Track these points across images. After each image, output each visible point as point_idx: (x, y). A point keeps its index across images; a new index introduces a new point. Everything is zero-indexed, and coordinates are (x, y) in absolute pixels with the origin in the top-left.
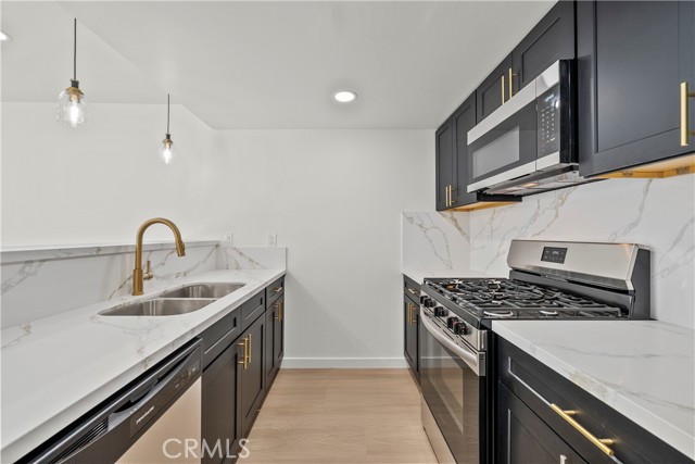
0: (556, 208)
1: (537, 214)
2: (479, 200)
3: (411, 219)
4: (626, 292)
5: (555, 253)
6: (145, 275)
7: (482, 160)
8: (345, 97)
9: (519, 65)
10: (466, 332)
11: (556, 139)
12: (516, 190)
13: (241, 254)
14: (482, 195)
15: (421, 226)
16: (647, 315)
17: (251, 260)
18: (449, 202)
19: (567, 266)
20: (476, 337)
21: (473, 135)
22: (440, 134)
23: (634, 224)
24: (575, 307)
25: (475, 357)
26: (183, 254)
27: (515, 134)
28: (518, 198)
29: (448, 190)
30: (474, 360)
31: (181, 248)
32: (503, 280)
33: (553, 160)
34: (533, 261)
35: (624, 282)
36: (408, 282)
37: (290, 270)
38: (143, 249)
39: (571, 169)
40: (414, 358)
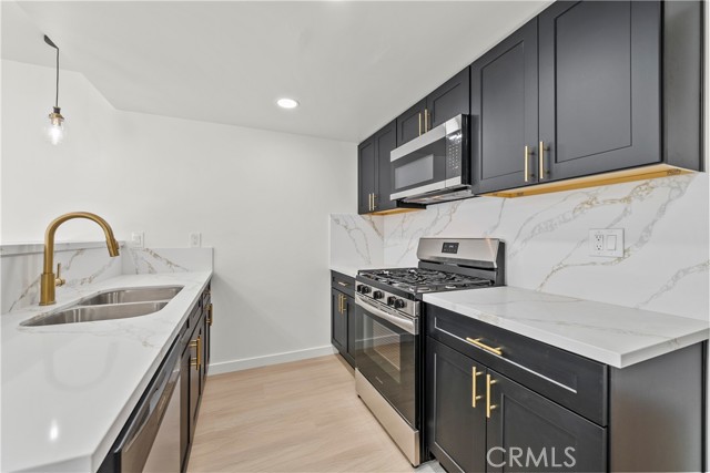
0: (450, 215)
1: (437, 218)
2: (398, 206)
3: (337, 221)
4: (492, 269)
5: (450, 247)
6: (57, 280)
7: (402, 175)
8: (287, 103)
9: (431, 107)
10: (403, 305)
11: (458, 166)
12: (427, 200)
13: (156, 255)
14: (401, 203)
15: (346, 227)
16: (503, 284)
17: (169, 262)
18: (372, 206)
19: (459, 255)
20: (412, 307)
21: (396, 155)
22: (363, 147)
23: (495, 227)
24: (467, 281)
25: (411, 323)
26: (116, 254)
27: (430, 159)
28: (423, 206)
29: (371, 198)
30: (409, 324)
31: (114, 247)
32: (415, 269)
33: (456, 181)
34: (436, 253)
35: (492, 263)
36: (335, 276)
37: (217, 271)
38: (55, 249)
39: (465, 188)
40: (344, 343)
